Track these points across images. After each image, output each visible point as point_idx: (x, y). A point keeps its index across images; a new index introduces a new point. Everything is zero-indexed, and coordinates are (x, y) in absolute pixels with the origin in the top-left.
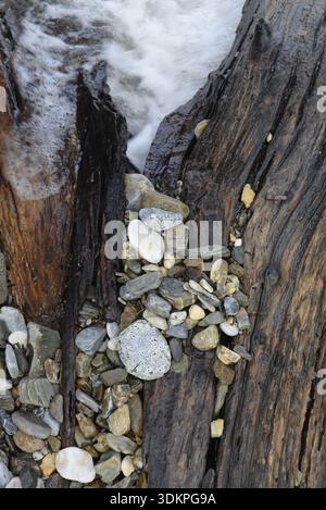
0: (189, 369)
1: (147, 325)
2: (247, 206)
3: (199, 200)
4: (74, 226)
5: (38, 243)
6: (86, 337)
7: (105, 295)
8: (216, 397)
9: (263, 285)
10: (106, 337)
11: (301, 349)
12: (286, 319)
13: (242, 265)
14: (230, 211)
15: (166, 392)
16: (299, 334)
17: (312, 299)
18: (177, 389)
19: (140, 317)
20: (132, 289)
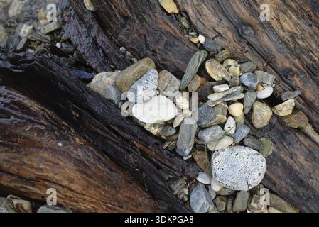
0: (275, 143)
1: (221, 153)
2: (177, 12)
3: (147, 45)
4: (104, 152)
5: (98, 187)
6: (197, 202)
7: (174, 167)
8: (310, 138)
9: (248, 44)
10: (207, 187)
11: (314, 46)
12: (285, 43)
13: (222, 49)
14: (172, 28)
15: (280, 172)
16: (302, 39)
17: (282, 11)
18: (283, 162)
19: (210, 153)
20: (185, 145)
